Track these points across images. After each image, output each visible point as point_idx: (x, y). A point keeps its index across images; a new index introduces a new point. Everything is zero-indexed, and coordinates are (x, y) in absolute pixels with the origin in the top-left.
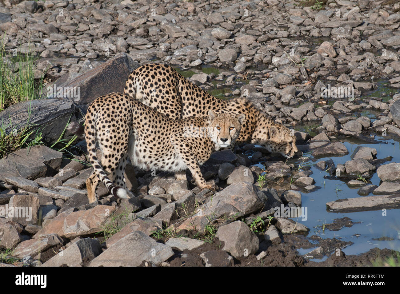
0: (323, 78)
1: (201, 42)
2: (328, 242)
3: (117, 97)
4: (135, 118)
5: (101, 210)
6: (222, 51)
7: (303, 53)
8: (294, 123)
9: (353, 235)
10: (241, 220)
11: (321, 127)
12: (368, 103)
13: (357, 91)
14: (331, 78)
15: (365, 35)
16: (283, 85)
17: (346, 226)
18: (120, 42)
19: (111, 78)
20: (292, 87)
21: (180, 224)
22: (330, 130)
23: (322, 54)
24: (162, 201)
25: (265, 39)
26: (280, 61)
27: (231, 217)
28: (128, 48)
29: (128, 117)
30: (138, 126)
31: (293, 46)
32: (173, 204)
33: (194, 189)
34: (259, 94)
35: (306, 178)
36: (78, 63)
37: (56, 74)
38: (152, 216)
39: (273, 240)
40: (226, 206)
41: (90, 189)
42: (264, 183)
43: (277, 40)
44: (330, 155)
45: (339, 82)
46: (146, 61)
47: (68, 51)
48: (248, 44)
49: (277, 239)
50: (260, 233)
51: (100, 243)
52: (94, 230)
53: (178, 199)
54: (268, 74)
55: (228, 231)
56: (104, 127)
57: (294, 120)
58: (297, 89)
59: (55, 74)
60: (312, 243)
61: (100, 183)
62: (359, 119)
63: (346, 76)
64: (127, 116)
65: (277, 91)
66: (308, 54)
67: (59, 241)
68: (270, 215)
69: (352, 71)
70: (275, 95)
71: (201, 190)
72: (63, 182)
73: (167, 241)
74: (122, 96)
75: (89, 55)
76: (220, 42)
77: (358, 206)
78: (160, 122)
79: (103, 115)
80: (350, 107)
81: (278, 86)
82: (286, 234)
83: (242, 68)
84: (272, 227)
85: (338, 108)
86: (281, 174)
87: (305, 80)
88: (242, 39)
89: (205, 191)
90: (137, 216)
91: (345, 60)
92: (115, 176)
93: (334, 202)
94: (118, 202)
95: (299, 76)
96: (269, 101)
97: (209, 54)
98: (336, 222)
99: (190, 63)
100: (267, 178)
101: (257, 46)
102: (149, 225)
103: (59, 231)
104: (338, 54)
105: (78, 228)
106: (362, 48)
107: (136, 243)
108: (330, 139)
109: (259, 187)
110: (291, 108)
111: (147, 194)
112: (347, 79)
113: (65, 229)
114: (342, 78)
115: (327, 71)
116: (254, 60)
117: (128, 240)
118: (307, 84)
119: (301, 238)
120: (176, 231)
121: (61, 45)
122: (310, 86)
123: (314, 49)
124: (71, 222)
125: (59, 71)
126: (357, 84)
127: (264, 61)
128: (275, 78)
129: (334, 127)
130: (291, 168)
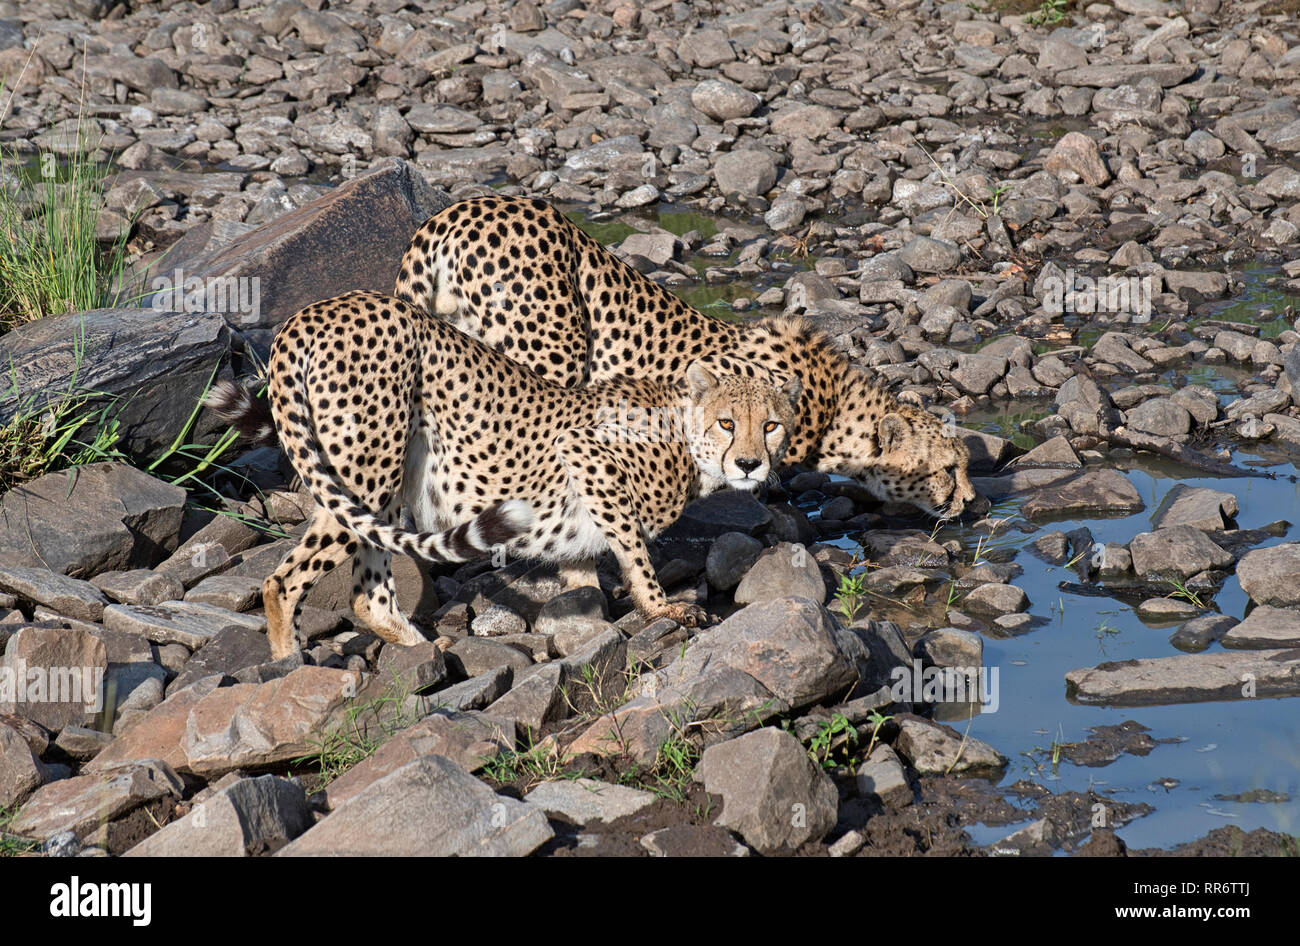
0: (1062, 253)
1: (657, 128)
2: (1070, 802)
3: (370, 307)
4: (430, 378)
5: (310, 684)
6: (726, 157)
7: (997, 169)
8: (964, 402)
9: (1154, 784)
10: (780, 727)
11: (1052, 417)
12: (1210, 342)
13: (1176, 299)
14: (1088, 255)
15: (1205, 114)
16: (928, 274)
17: (1129, 751)
18: (387, 121)
19: (353, 243)
20: (960, 282)
21: (575, 735)
22: (1084, 428)
23: (1061, 174)
24: (517, 656)
25: (872, 121)
26: (919, 195)
27: (747, 715)
28: (412, 143)
29: (405, 374)
30: (440, 402)
31: (966, 144)
32: (554, 667)
33: (625, 620)
34: (846, 305)
35: (1001, 587)
36: (243, 188)
37: (171, 225)
38: (481, 705)
39: (886, 794)
40: (731, 675)
41: (277, 611)
42: (858, 602)
43: (911, 125)
44: (1080, 513)
45: (1117, 269)
46: (471, 186)
47: (212, 148)
48: (813, 137)
49: (897, 790)
50: (844, 771)
51: (308, 793)
52: (288, 748)
53: (570, 652)
54: (879, 238)
55: (737, 761)
56: (324, 404)
57: (963, 392)
58: (976, 291)
59: (166, 226)
60: (1017, 805)
61: (309, 592)
62: (1181, 393)
63: (1140, 251)
64: (401, 368)
65: (910, 296)
66: (1012, 174)
67: (169, 785)
68: (879, 710)
69: (1158, 232)
70: (900, 308)
71: (649, 622)
72: (187, 587)
73: (531, 789)
74: (385, 301)
75: (280, 163)
76: (720, 128)
77: (1171, 685)
78: (513, 392)
79: (323, 365)
80: (1150, 353)
81: (912, 279)
82: (929, 773)
83: (792, 217)
84: (884, 750)
85: (1112, 357)
86: (915, 575)
87: (1004, 259)
88: (793, 120)
89: (662, 626)
90: (432, 706)
91: (1136, 194)
92: (360, 571)
93: (1091, 670)
94: (369, 658)
95: (981, 248)
96: (881, 329)
97: (682, 168)
98: (1097, 736)
99: (620, 196)
100: (869, 587)
101: (844, 145)
102: (471, 737)
103: (170, 749)
104: (1113, 176)
105: (235, 743)
106: (1195, 157)
107: (427, 797)
108: (1084, 461)
109: (841, 615)
110: (953, 353)
111: (466, 632)
112: (1143, 260)
113: (190, 744)
114: (1127, 255)
115: (1077, 230)
116: (834, 192)
117: (399, 784)
118: (1009, 272)
119: (981, 787)
120: (560, 757)
121: (188, 130)
122: (1019, 280)
123: (1035, 157)
124: (209, 722)
125: (180, 216)
126: (1176, 279)
127: (865, 195)
128: (901, 250)
129: (1095, 419)
130: (949, 554)
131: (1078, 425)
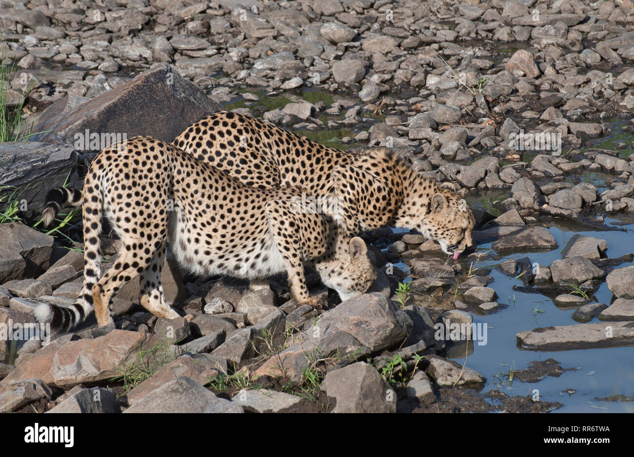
0: (515, 113)
1: (302, 47)
2: (518, 402)
3: (144, 145)
4: (178, 182)
5: (119, 339)
6: (339, 63)
7: (481, 69)
8: (463, 191)
9: (563, 392)
10: (366, 362)
11: (509, 199)
12: (593, 160)
13: (575, 137)
14: (528, 114)
15: (590, 40)
16: (444, 124)
17: (550, 375)
18: (160, 44)
19: (142, 107)
20: (461, 128)
21: (259, 366)
22: (526, 205)
23: (515, 72)
24: (228, 324)
25: (415, 44)
26: (440, 83)
27: (349, 355)
28: (173, 55)
29: (164, 180)
30: (184, 195)
31: (464, 56)
32: (248, 330)
33: (285, 305)
34: (402, 141)
35: (482, 288)
36: (84, 79)
37: (46, 98)
38: (209, 350)
39: (422, 397)
40: (341, 334)
41: (100, 302)
42: (407, 296)
43: (436, 46)
44: (525, 249)
45: (543, 121)
46: (204, 78)
47: (68, 57)
48: (384, 52)
49: (428, 395)
50: (399, 385)
51: (117, 397)
52: (107, 373)
53: (256, 323)
54: (419, 105)
55: (344, 380)
56: (120, 196)
57: (462, 186)
58: (469, 133)
59: (43, 98)
60: (491, 403)
62: (578, 187)
63: (556, 112)
64: (161, 177)
65: (435, 136)
66: (489, 72)
67: (44, 392)
68: (418, 353)
69: (566, 102)
70: (430, 142)
71: (298, 306)
72: (54, 288)
73: (235, 395)
74: (152, 142)
75: (104, 65)
76: (335, 47)
77: (572, 340)
78: (223, 189)
79: (117, 175)
80: (561, 166)
81: (436, 127)
82: (445, 386)
83: (373, 94)
84: (421, 374)
85: (541, 168)
86: (437, 282)
87: (484, 116)
88: (374, 43)
89: (305, 309)
90: (183, 351)
91: (554, 82)
93: (530, 332)
94: (150, 325)
95: (472, 110)
96: (420, 153)
97: (316, 68)
98: (533, 367)
99: (283, 83)
100: (413, 288)
101: (401, 56)
102: (204, 367)
103: (44, 374)
104: (542, 73)
105: (79, 370)
106: (585, 63)
107: (180, 399)
108: (526, 222)
109: (399, 303)
110: (457, 166)
111: (201, 312)
112: (558, 117)
113: (55, 371)
114: (549, 114)
115: (523, 101)
116: (395, 81)
117: (166, 392)
118: (487, 123)
119: (472, 394)
120: (250, 378)
121: (55, 48)
122: (492, 127)
123: (501, 63)
124: (65, 359)
125: (51, 93)
126: (575, 126)
127: (411, 83)
128: (430, 112)
129: (532, 200)
130: (455, 271)
131: (523, 204)
